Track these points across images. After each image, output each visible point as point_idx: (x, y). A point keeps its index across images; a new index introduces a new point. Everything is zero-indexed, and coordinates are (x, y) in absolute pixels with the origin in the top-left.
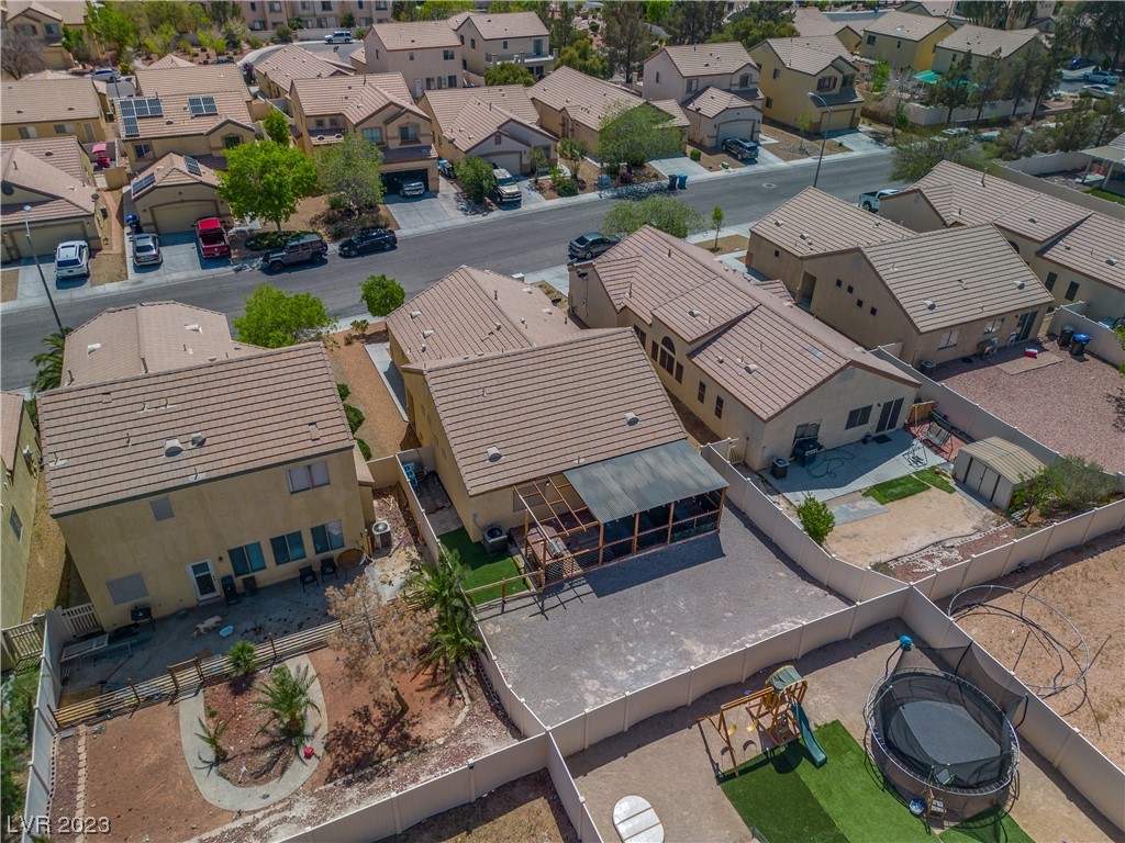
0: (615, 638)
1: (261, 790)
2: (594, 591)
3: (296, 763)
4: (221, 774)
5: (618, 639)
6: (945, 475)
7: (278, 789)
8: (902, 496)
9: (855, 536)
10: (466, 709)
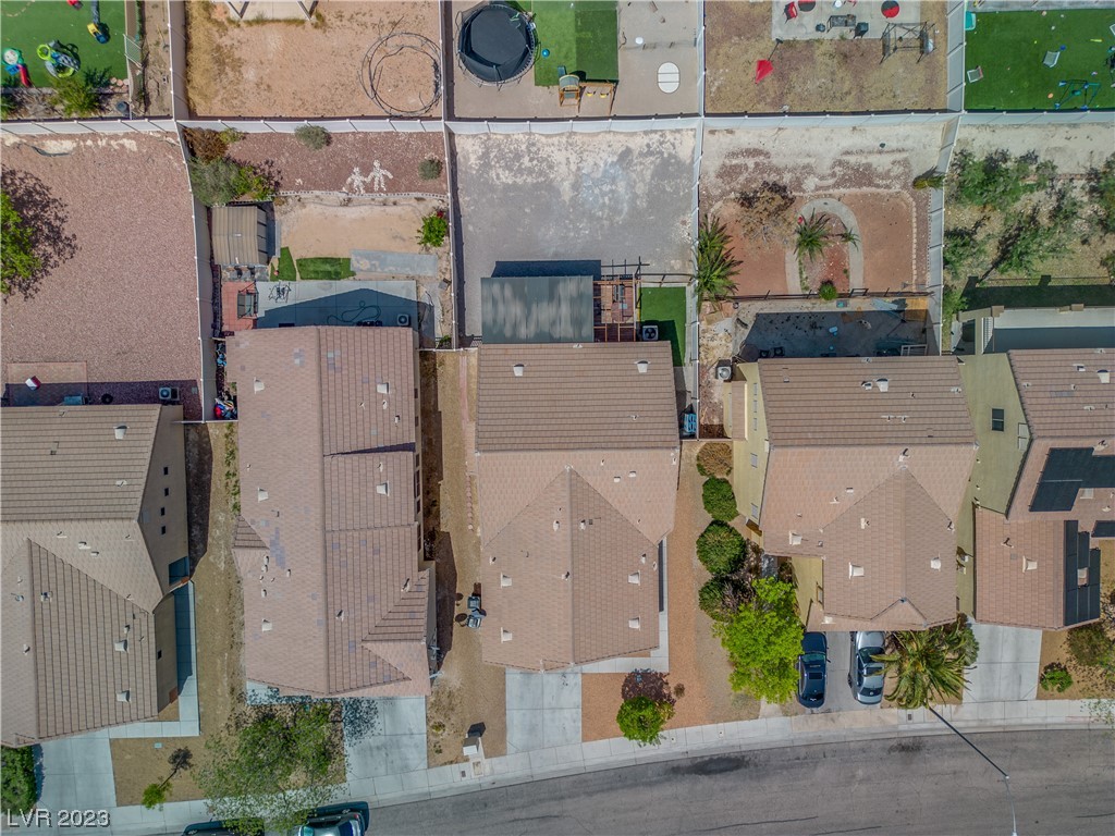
0: (606, 223)
1: (827, 209)
2: (600, 266)
3: (807, 218)
4: (846, 228)
5: (605, 222)
6: (273, 268)
7: (819, 206)
8: (326, 260)
9: (395, 238)
10: (712, 210)
